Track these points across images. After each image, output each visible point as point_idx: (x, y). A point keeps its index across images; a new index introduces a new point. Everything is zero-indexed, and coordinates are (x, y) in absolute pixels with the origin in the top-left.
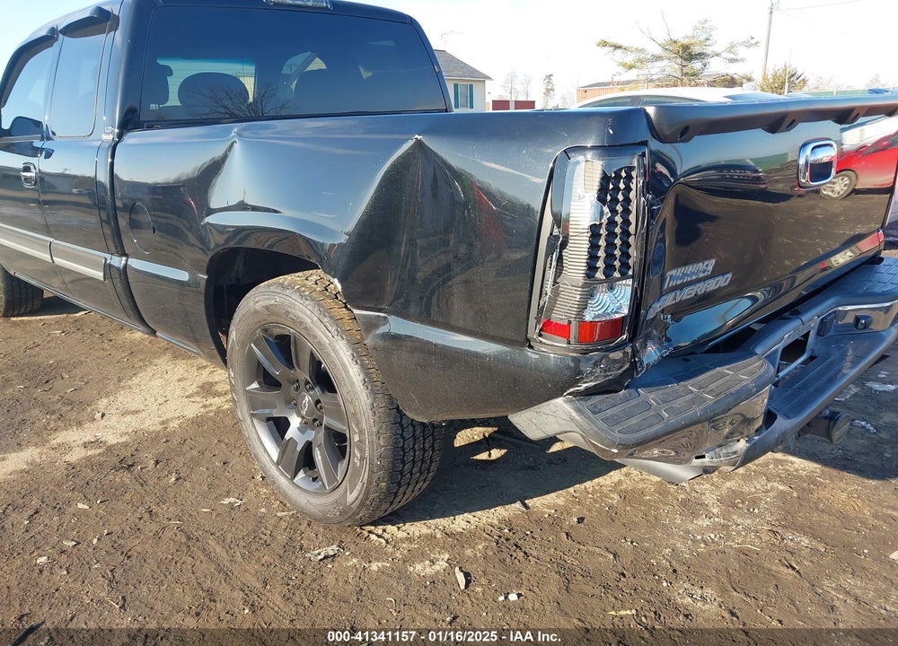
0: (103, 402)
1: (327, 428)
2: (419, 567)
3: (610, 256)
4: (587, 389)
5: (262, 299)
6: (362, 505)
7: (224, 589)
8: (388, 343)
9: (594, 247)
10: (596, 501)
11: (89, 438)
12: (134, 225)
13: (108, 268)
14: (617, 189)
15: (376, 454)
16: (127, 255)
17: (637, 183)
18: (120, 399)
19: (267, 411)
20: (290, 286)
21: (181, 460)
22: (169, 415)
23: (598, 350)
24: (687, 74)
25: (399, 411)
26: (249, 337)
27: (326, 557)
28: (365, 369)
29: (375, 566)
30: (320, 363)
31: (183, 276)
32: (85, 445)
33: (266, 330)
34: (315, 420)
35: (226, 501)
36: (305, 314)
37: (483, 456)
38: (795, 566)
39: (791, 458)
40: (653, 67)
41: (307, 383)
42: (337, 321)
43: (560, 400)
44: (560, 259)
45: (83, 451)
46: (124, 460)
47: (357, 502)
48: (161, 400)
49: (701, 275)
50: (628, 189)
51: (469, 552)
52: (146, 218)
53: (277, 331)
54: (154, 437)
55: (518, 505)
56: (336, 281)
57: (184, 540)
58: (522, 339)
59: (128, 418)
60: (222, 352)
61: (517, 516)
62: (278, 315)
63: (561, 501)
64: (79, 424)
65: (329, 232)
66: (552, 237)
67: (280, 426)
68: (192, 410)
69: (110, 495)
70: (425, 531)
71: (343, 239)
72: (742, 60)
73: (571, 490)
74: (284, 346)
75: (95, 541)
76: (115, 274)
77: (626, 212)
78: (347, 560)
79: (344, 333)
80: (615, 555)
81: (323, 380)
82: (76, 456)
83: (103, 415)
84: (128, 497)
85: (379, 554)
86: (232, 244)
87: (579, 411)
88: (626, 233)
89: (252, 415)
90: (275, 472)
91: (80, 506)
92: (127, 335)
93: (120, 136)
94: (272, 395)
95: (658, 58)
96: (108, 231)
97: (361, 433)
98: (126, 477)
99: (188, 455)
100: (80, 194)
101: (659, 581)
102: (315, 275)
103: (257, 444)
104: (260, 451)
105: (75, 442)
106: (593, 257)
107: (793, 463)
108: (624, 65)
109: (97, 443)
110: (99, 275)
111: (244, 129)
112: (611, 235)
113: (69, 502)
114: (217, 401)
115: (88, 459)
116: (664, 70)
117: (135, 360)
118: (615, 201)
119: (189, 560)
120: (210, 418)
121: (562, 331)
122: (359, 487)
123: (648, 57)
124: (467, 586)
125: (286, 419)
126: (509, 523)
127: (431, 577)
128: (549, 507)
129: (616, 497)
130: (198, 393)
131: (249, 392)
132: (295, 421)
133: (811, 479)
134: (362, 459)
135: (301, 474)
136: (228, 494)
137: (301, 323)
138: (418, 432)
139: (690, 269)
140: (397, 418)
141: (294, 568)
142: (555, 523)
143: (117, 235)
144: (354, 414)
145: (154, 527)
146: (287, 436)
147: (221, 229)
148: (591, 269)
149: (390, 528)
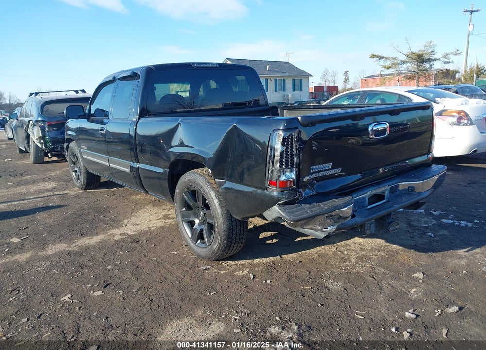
0: (126, 221)
1: (208, 223)
2: (238, 273)
3: (287, 161)
4: (283, 203)
5: (187, 177)
6: (218, 249)
7: (170, 277)
8: (226, 191)
9: (282, 158)
10: (308, 256)
11: (121, 232)
12: (143, 151)
13: (132, 168)
14: (288, 141)
15: (223, 230)
16: (139, 163)
17: (295, 139)
18: (132, 220)
19: (187, 219)
20: (197, 173)
21: (156, 240)
22: (152, 225)
23: (286, 190)
24: (421, 70)
25: (231, 215)
26: (182, 191)
27: (205, 269)
28: (219, 200)
29: (222, 272)
30: (205, 200)
31: (161, 170)
32: (120, 235)
33: (188, 189)
34: (204, 221)
35: (172, 253)
36: (201, 181)
37: (270, 241)
38: (374, 277)
39: (392, 245)
40: (402, 67)
41: (201, 207)
42: (211, 184)
43: (275, 206)
44: (273, 162)
45: (120, 237)
46: (135, 240)
47: (217, 249)
48: (148, 220)
49: (327, 168)
50: (292, 141)
51: (256, 269)
52: (148, 148)
53: (192, 189)
54: (146, 232)
55: (278, 257)
56: (210, 170)
57: (157, 263)
58: (264, 187)
59: (136, 226)
60: (173, 198)
61: (277, 260)
62: (192, 183)
63: (295, 256)
64: (118, 228)
65: (207, 154)
66: (271, 155)
67: (191, 224)
68: (160, 224)
69: (131, 250)
70: (242, 263)
71: (212, 156)
72: (453, 62)
73: (300, 253)
74: (194, 194)
75: (126, 263)
76: (134, 170)
77: (292, 148)
78: (213, 270)
79: (213, 188)
80: (309, 272)
81: (207, 207)
82: (117, 238)
83: (126, 225)
84: (137, 250)
85: (225, 268)
86: (178, 159)
87: (280, 209)
88: (292, 154)
89: (183, 220)
90: (189, 241)
91: (120, 253)
92: (134, 197)
93: (139, 119)
94: (190, 212)
95: (404, 62)
96: (132, 154)
97: (218, 222)
98: (136, 245)
99: (159, 239)
100: (113, 138)
101: (323, 280)
102: (205, 169)
103: (183, 231)
104: (185, 234)
105: (117, 234)
106: (281, 161)
107: (392, 246)
108: (385, 67)
109: (125, 234)
110: (128, 170)
111: (184, 119)
112: (287, 154)
113: (116, 252)
114: (170, 221)
115: (122, 239)
116: (408, 68)
117: (138, 206)
118: (288, 144)
119: (158, 269)
120: (167, 227)
121: (274, 184)
122: (217, 243)
123: (399, 62)
124: (253, 279)
125: (194, 221)
126: (274, 262)
127: (242, 275)
128: (290, 258)
129: (317, 255)
130: (162, 218)
131: (181, 212)
132: (197, 221)
133: (397, 252)
134: (218, 232)
135: (199, 241)
136: (173, 251)
137: (199, 185)
138: (238, 223)
139: (321, 166)
140: (230, 218)
141: (194, 271)
142: (291, 262)
143: (136, 155)
144: (216, 216)
145: (146, 260)
146: (194, 228)
147: (174, 153)
148: (281, 165)
149: (229, 262)
